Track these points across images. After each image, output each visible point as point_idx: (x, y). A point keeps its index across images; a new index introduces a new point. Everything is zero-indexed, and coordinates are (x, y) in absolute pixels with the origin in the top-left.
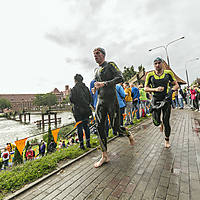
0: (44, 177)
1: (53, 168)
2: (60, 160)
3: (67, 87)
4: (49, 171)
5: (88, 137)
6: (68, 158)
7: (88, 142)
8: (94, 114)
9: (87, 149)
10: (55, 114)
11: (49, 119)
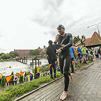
1: (37, 87)
2: (41, 83)
3: (45, 46)
6: (45, 82)
8: (58, 60)
10: (39, 60)
11: (36, 62)
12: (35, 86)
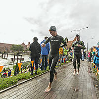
0: (10, 88)
1: (15, 83)
2: (20, 79)
3: (29, 43)
4: (13, 84)
6: (24, 79)
10: (21, 56)
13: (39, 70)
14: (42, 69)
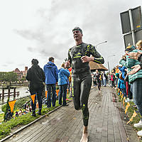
1: (7, 134)
2: (14, 126)
3: (27, 68)
4: (3, 136)
5: (40, 106)
6: (21, 124)
7: (40, 110)
9: (38, 116)
10: (15, 89)
11: (9, 93)
12: (2, 133)
13: (44, 107)
14: (49, 106)
